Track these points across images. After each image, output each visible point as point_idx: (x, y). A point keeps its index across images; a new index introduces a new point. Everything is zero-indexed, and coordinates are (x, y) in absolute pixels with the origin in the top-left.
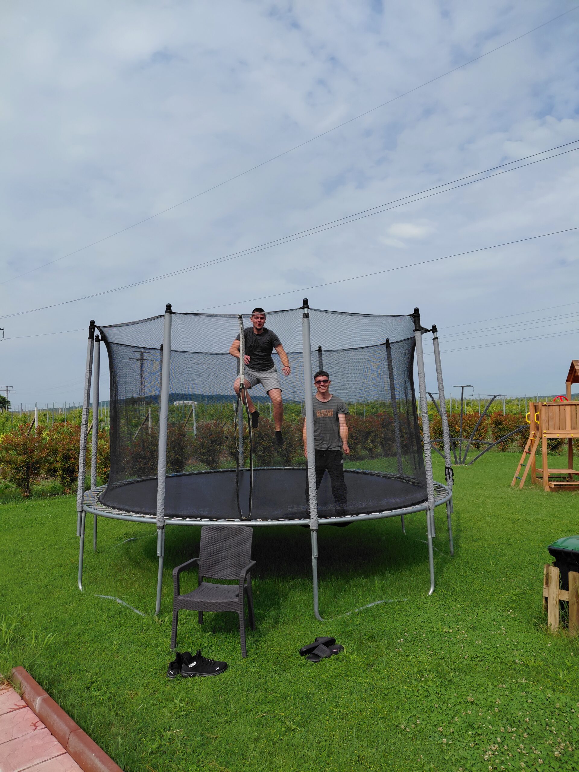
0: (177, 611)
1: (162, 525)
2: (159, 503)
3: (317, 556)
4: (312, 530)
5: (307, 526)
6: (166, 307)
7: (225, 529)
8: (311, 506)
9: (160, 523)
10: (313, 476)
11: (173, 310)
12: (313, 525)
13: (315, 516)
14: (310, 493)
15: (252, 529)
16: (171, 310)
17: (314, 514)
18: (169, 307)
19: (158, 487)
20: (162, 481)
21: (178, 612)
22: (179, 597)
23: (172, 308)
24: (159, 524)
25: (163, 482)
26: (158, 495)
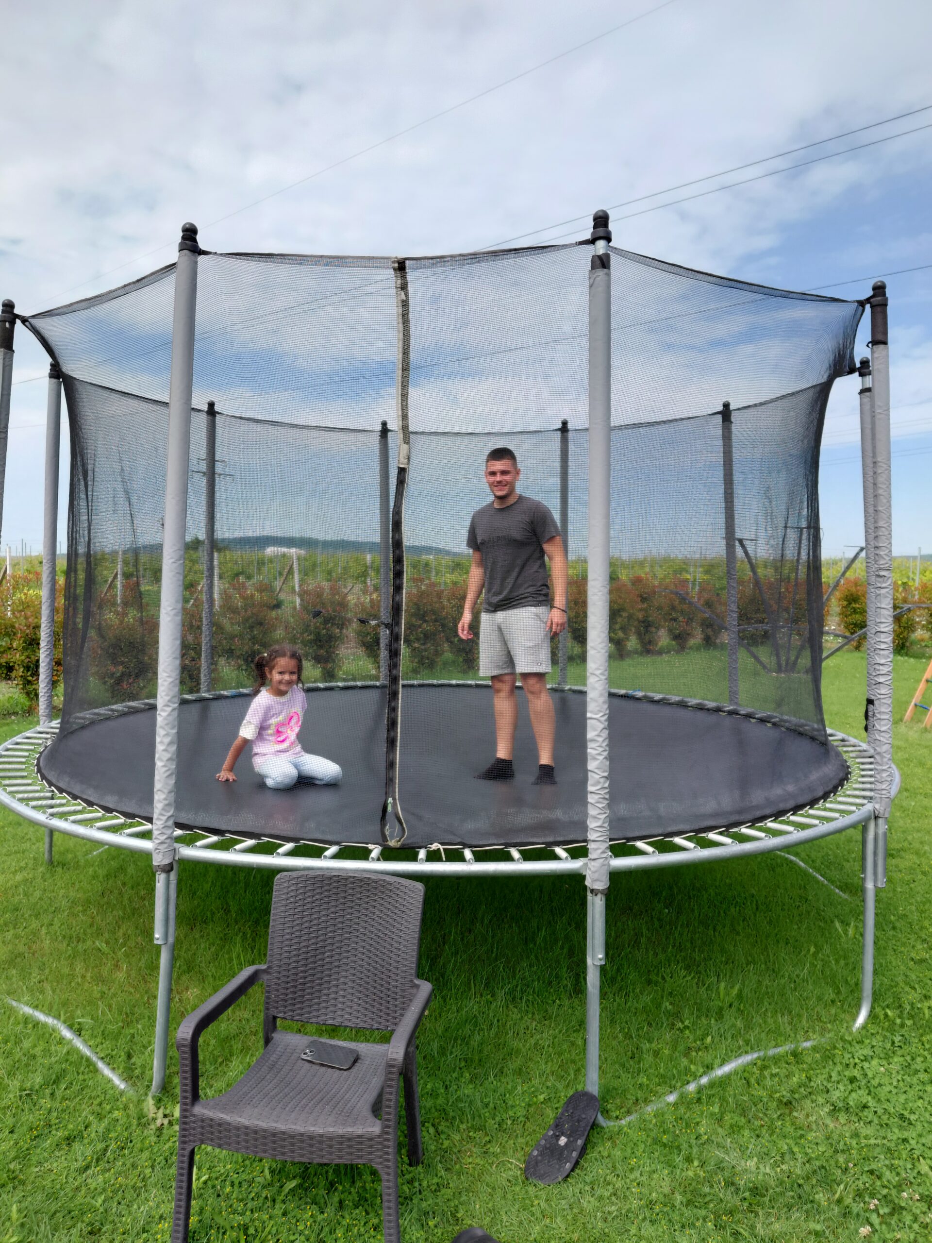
0: (189, 1148)
1: (167, 861)
2: (160, 801)
3: (603, 963)
4: (592, 891)
5: (576, 879)
6: (181, 234)
7: (343, 882)
8: (592, 824)
9: (160, 856)
10: (600, 739)
11: (202, 245)
12: (596, 876)
13: (603, 852)
14: (590, 788)
15: (419, 886)
16: (195, 241)
17: (598, 846)
18: (190, 234)
19: (157, 756)
20: (167, 740)
21: (192, 1153)
22: (198, 1110)
23: (199, 238)
24: (158, 860)
25: (170, 743)
26: (157, 778)
